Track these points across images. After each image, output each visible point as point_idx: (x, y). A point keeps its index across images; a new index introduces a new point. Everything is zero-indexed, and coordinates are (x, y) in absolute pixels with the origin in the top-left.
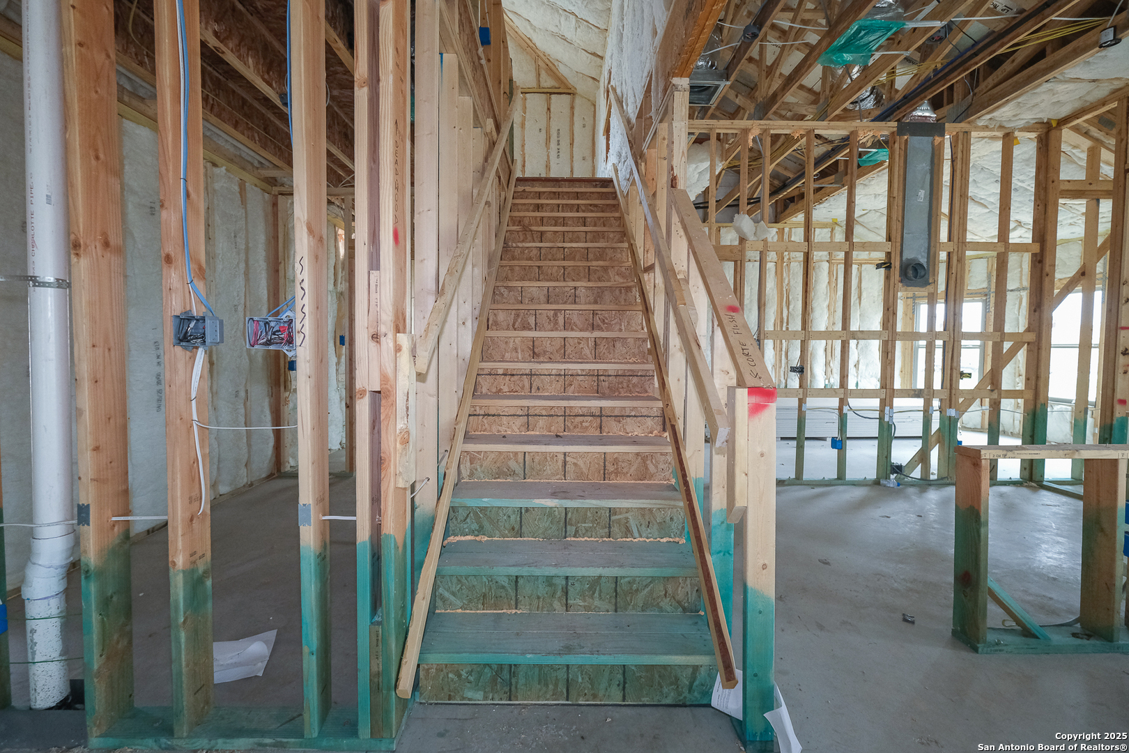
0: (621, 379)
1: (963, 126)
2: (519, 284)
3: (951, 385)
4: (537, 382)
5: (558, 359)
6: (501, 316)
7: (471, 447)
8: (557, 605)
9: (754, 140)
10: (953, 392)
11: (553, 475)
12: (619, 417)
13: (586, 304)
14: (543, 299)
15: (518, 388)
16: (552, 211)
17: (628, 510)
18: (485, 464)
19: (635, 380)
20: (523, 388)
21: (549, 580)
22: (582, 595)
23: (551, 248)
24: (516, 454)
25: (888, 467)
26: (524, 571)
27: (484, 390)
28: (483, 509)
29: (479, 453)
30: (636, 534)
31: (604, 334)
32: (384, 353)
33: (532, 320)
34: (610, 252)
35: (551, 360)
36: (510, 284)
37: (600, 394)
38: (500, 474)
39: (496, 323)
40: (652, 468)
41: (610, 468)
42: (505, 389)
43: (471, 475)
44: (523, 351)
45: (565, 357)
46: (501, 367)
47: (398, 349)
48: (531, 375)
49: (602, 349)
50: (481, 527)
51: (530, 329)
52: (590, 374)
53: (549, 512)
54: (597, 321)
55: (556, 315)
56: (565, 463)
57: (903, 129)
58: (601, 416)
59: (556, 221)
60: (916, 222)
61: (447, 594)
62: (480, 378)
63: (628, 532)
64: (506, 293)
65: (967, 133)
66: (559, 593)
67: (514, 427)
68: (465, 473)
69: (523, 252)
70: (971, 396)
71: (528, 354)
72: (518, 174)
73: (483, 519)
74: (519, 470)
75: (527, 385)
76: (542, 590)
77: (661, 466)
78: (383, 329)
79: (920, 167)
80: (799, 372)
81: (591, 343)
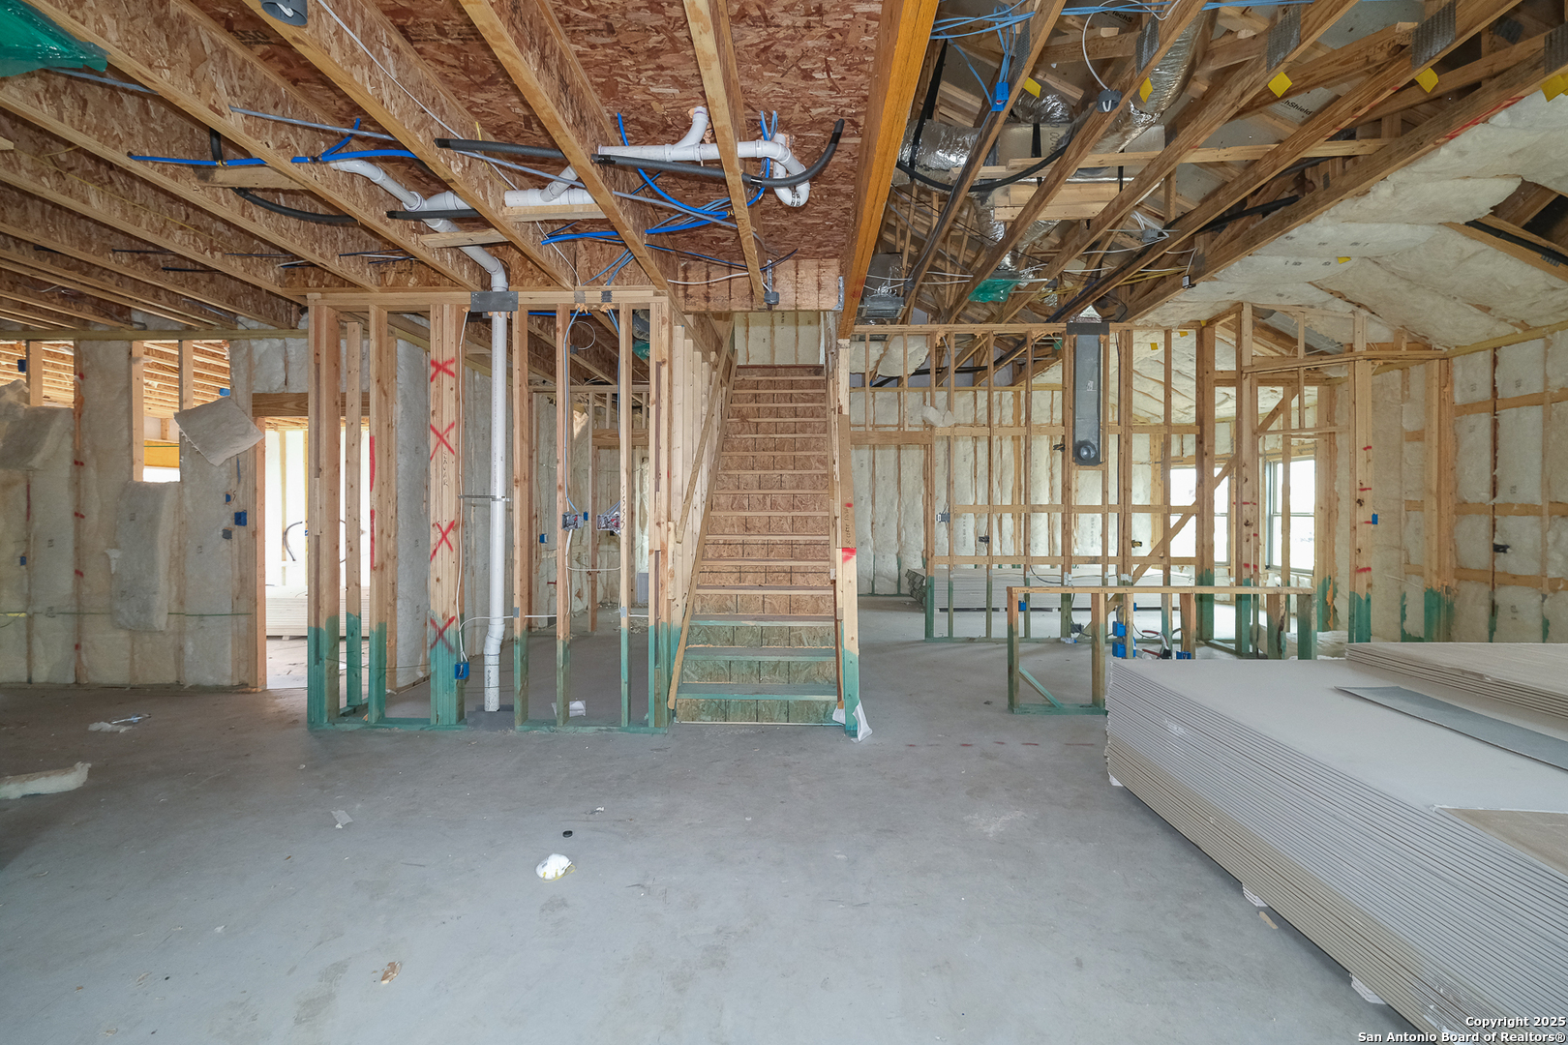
0: (809, 547)
1: (1125, 325)
2: (736, 472)
3: (1124, 553)
4: (748, 549)
5: (765, 532)
6: (722, 499)
7: (701, 592)
8: (754, 679)
9: (941, 340)
10: (1126, 559)
11: (756, 610)
12: (804, 573)
13: (790, 489)
14: (756, 484)
15: (734, 554)
16: (768, 401)
17: (801, 628)
18: (710, 603)
19: (819, 547)
20: (737, 553)
21: (750, 664)
22: (769, 674)
23: (764, 438)
24: (731, 596)
25: (1070, 627)
26: (734, 658)
27: (710, 556)
28: (709, 628)
29: (707, 595)
30: (806, 644)
31: (799, 514)
32: (663, 532)
33: (746, 502)
34: (813, 441)
35: (759, 534)
36: (729, 473)
37: (793, 557)
38: (721, 609)
39: (718, 504)
40: (822, 606)
41: (794, 605)
42: (725, 554)
43: (701, 611)
44: (738, 526)
45: (770, 531)
46: (721, 539)
47: (669, 530)
48: (744, 544)
49: (798, 524)
50: (709, 639)
51: (744, 510)
52: (786, 543)
53: (751, 630)
54: (797, 502)
55: (764, 497)
56: (764, 602)
57: (1072, 329)
58: (791, 572)
59: (771, 412)
60: (1086, 409)
61: (689, 673)
62: (706, 547)
63: (801, 642)
64: (726, 479)
65: (1129, 332)
66: (755, 672)
67: (732, 580)
68: (698, 609)
69: (740, 443)
70: (1145, 563)
71: (743, 528)
72: (741, 362)
73: (710, 634)
74: (733, 607)
75: (741, 552)
76: (745, 670)
77: (828, 604)
78: (662, 520)
79: (1087, 361)
80: (985, 542)
81: (790, 521)
